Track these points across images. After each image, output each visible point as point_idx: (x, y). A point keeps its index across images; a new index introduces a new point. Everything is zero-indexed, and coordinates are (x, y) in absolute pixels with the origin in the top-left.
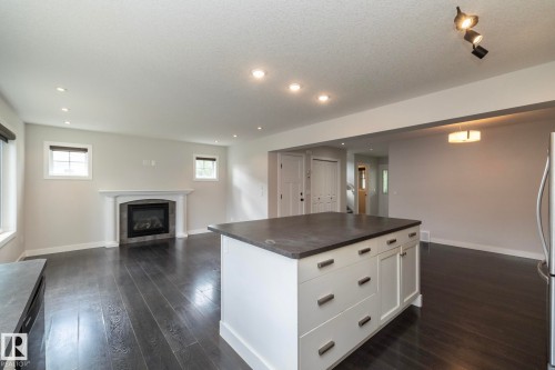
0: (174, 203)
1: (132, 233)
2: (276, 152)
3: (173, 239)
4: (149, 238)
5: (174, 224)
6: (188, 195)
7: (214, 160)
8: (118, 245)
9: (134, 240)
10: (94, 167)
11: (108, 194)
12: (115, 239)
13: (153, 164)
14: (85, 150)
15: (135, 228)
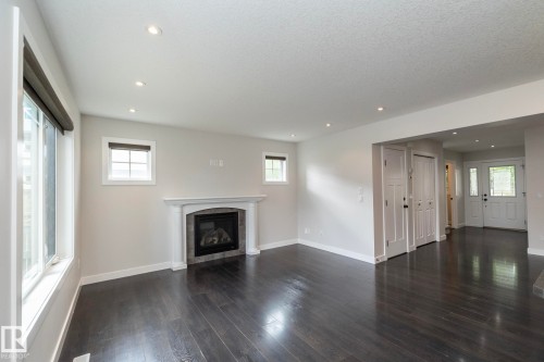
0: (243, 211)
1: (200, 251)
2: (379, 144)
3: (243, 256)
4: (217, 256)
5: (244, 238)
6: (258, 202)
7: (284, 159)
8: (185, 267)
9: (202, 259)
10: (157, 169)
11: (174, 203)
12: (183, 260)
13: (221, 165)
14: (147, 148)
15: (202, 243)
